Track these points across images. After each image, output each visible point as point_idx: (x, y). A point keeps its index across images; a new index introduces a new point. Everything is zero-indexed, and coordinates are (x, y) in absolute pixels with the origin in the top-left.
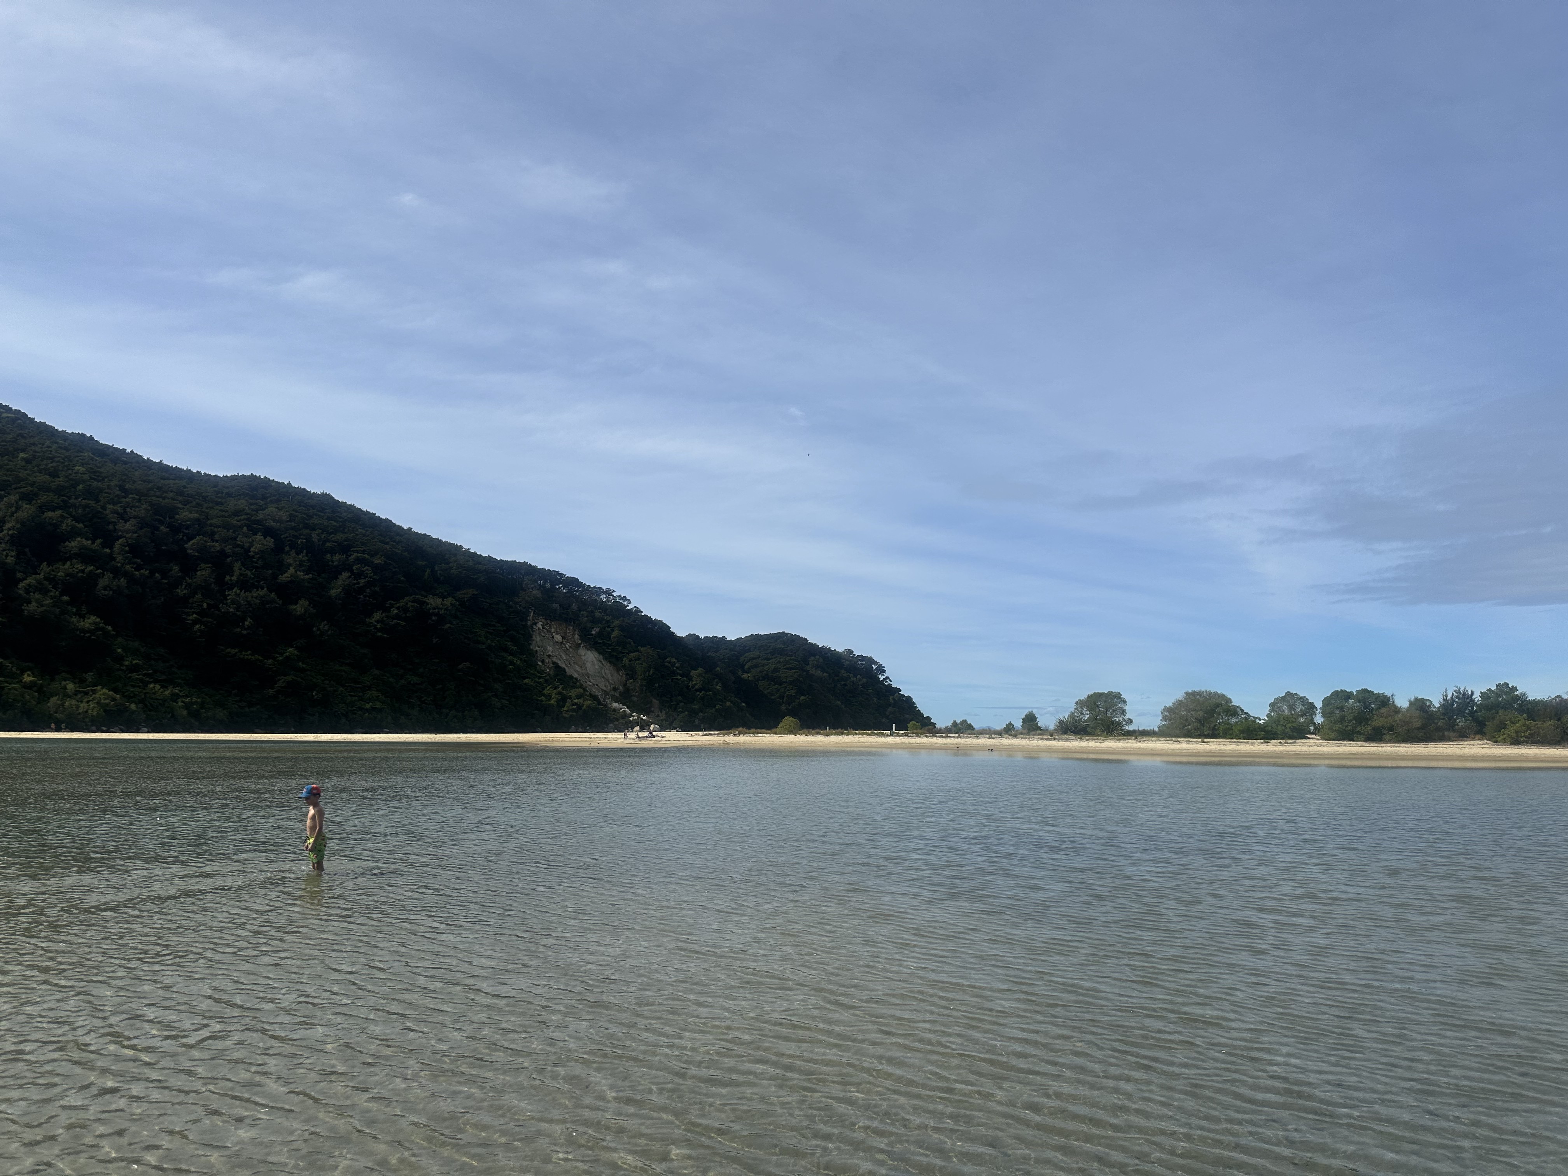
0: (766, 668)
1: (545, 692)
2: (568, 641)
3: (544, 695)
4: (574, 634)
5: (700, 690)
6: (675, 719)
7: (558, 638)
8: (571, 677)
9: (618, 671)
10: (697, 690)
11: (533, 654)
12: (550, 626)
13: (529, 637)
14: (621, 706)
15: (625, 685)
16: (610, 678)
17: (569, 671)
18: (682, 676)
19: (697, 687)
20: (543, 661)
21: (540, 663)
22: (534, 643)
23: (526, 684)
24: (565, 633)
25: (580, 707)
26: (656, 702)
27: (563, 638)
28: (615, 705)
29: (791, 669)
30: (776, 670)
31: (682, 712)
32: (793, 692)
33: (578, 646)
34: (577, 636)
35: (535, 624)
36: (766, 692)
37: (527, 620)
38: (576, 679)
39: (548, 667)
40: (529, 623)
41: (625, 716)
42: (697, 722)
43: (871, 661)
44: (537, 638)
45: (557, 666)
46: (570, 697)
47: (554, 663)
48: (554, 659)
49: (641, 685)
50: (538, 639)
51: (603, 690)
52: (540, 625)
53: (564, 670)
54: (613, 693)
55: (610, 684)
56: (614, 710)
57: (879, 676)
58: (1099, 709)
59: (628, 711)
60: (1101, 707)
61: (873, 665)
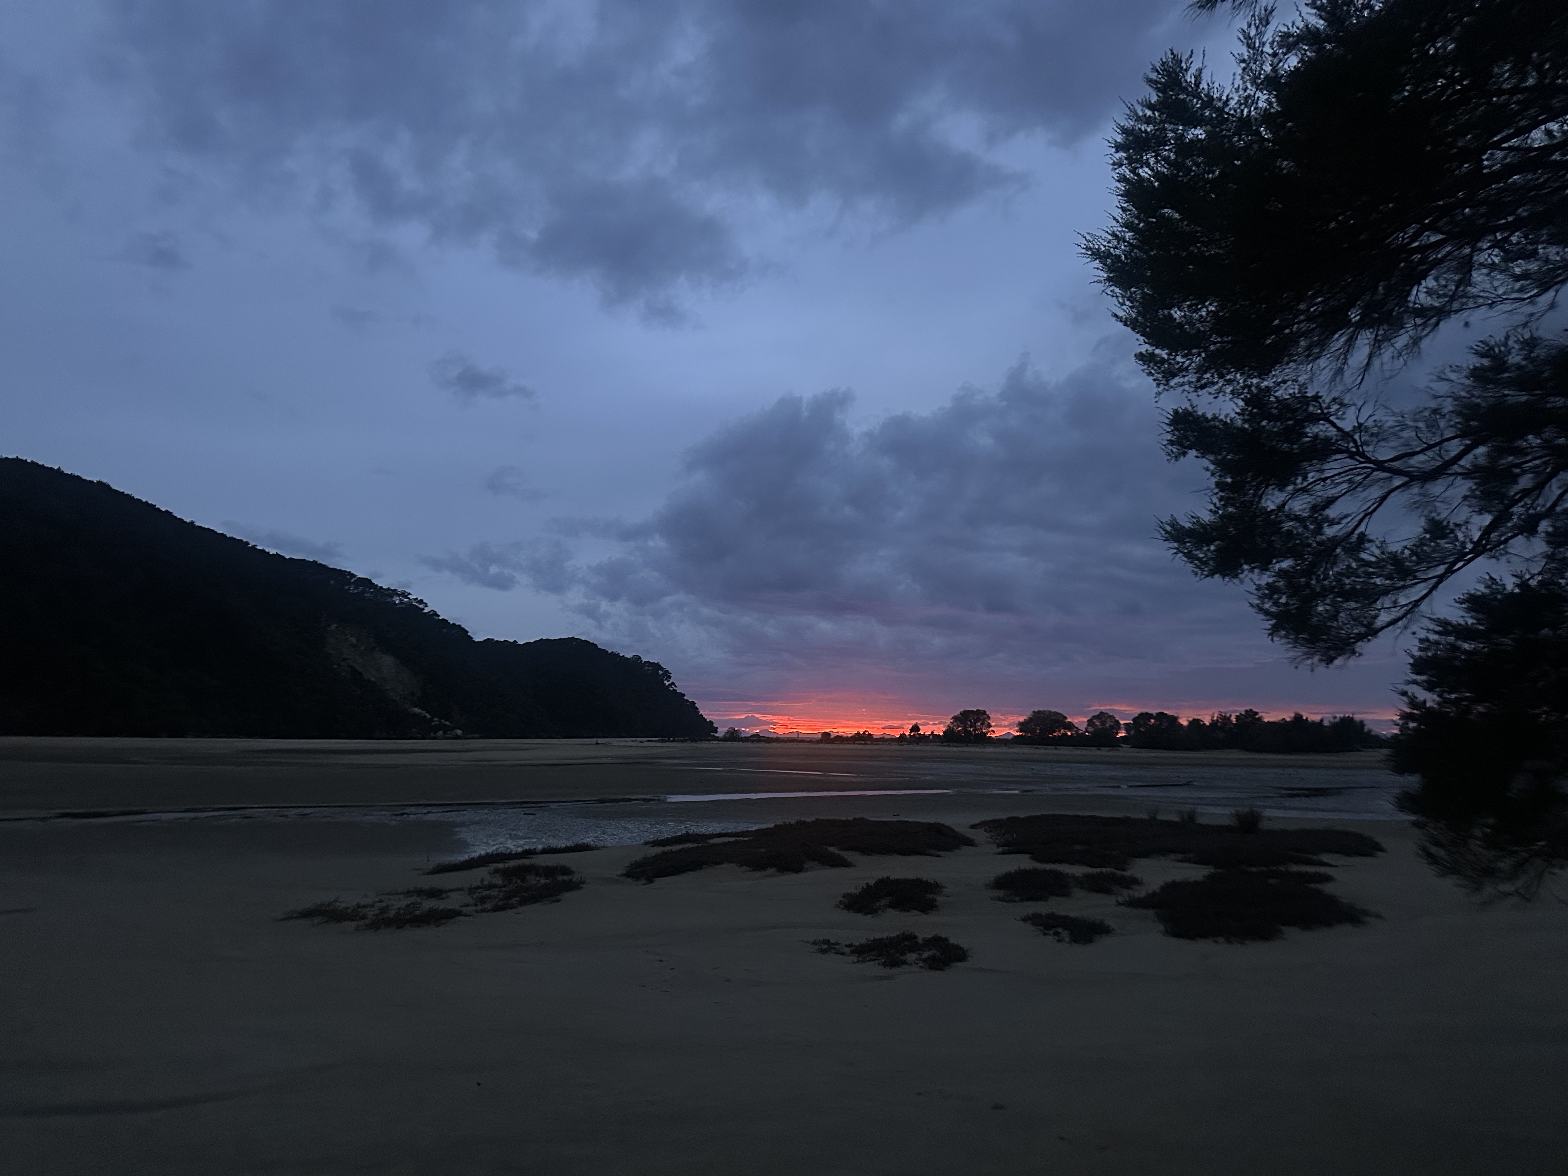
0: (560, 673)
2: (363, 644)
4: (368, 637)
6: (477, 724)
7: (353, 640)
8: (369, 681)
9: (415, 675)
10: (497, 695)
11: (328, 656)
12: (344, 628)
13: (323, 639)
14: (421, 711)
15: (423, 689)
16: (408, 682)
17: (366, 675)
18: (482, 681)
19: (497, 692)
20: (338, 665)
21: (335, 666)
22: (328, 645)
23: (326, 688)
24: (360, 635)
25: (382, 711)
26: (453, 706)
28: (415, 710)
30: (570, 676)
31: (484, 717)
32: (587, 698)
33: (374, 649)
34: (372, 639)
35: (329, 626)
36: (562, 697)
37: (320, 622)
38: (374, 683)
39: (344, 671)
40: (322, 625)
41: (426, 721)
42: (499, 727)
43: (658, 666)
44: (331, 641)
45: (353, 670)
46: (372, 702)
47: (350, 666)
48: (350, 663)
51: (401, 695)
52: (334, 626)
53: (361, 674)
54: (411, 697)
55: (408, 688)
56: (414, 715)
57: (665, 682)
58: (969, 723)
59: (428, 716)
60: (970, 721)
61: (660, 671)
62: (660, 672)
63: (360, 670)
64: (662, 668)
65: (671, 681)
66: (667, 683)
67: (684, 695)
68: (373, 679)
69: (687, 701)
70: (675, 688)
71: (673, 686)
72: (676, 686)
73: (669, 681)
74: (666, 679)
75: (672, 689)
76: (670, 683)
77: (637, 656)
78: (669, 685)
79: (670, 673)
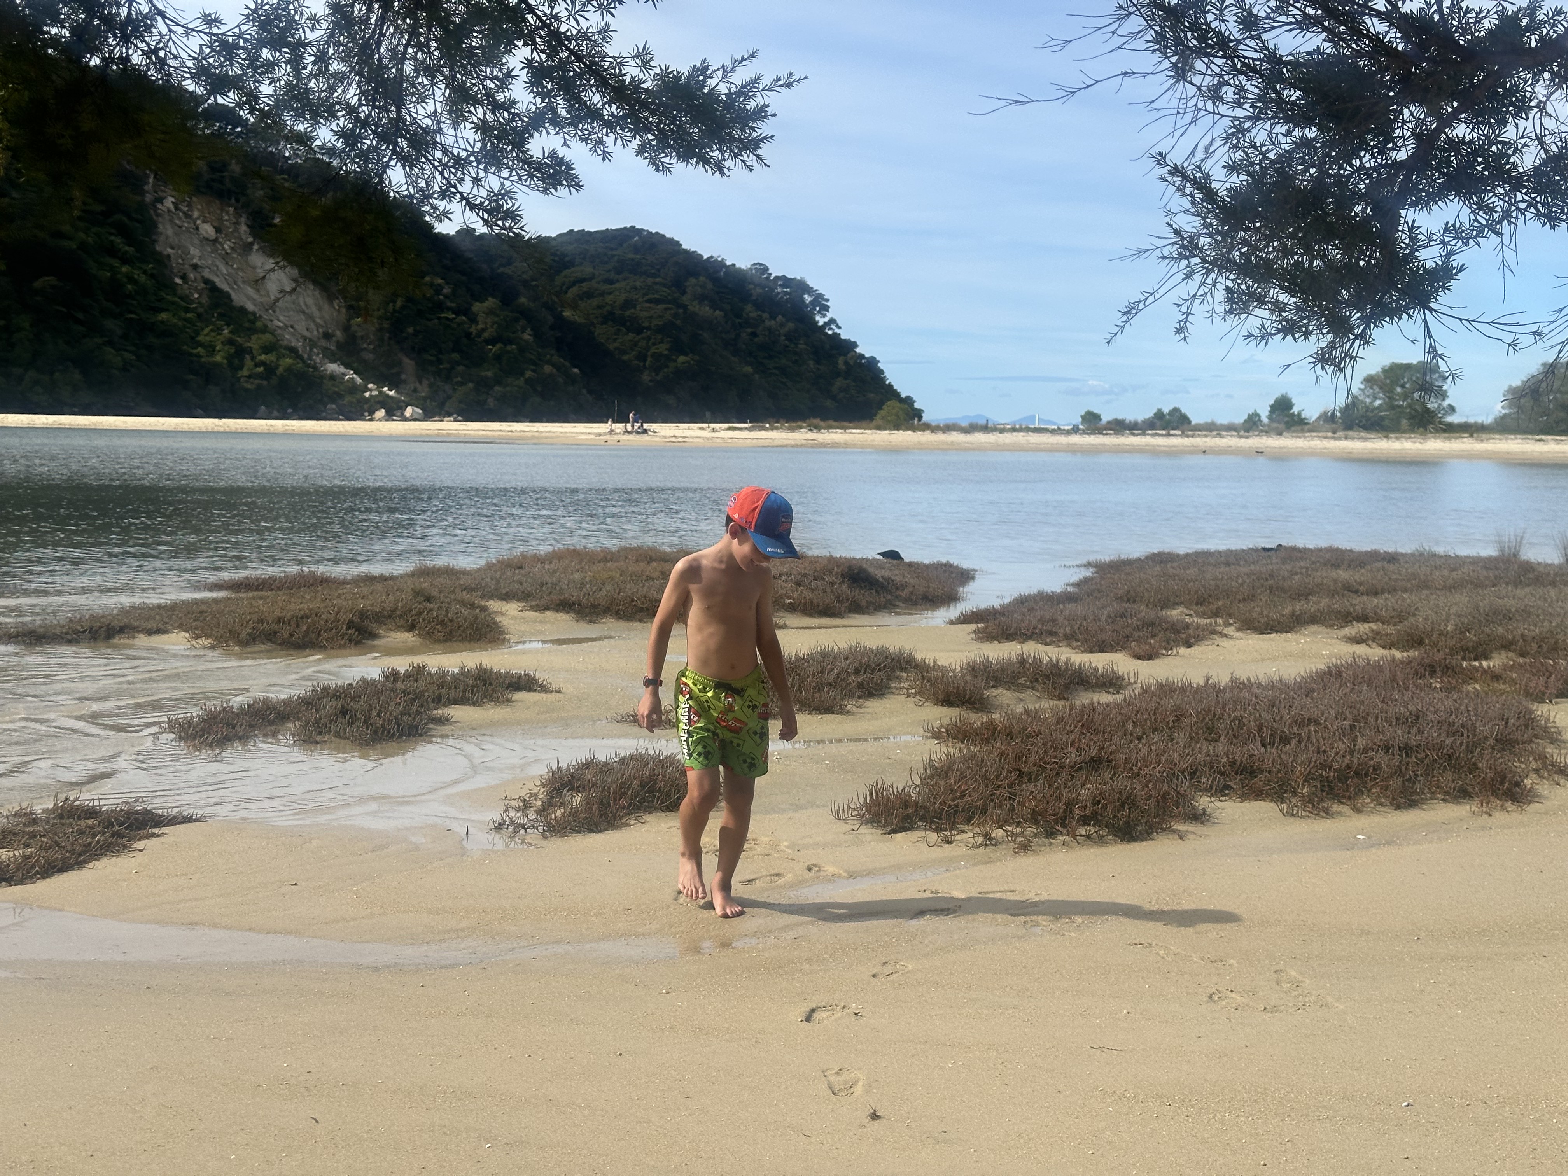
0: (609, 299)
1: (201, 338)
2: (228, 237)
3: (201, 344)
4: (237, 223)
5: (493, 341)
6: (449, 397)
7: (207, 230)
8: (243, 310)
9: (331, 298)
10: (488, 342)
11: (162, 261)
12: (189, 205)
13: (150, 228)
14: (342, 369)
15: (346, 328)
16: (317, 314)
17: (238, 299)
18: (457, 312)
19: (486, 335)
20: (184, 277)
21: (178, 281)
22: (162, 239)
23: (162, 322)
24: (221, 219)
25: (270, 370)
26: (408, 363)
27: (218, 230)
28: (333, 367)
29: (657, 301)
30: (628, 304)
31: (462, 384)
32: (663, 348)
33: (248, 247)
34: (243, 228)
35: (160, 200)
36: (611, 347)
37: (142, 193)
38: (254, 314)
39: (196, 289)
40: (148, 198)
41: (353, 389)
42: (491, 403)
43: (802, 287)
44: (166, 229)
45: (212, 288)
46: (250, 351)
47: (207, 281)
48: (207, 274)
49: (380, 330)
50: (170, 232)
51: (305, 338)
52: (169, 202)
53: (228, 296)
54: (323, 343)
55: (318, 326)
56: (333, 377)
57: (818, 318)
58: (1399, 390)
59: (359, 380)
60: (1403, 386)
61: (806, 296)
62: (808, 298)
63: (225, 287)
64: (809, 290)
65: (829, 315)
66: (821, 321)
67: (855, 345)
68: (250, 307)
69: (862, 356)
70: (837, 330)
71: (833, 326)
72: (839, 328)
73: (824, 316)
74: (819, 312)
75: (830, 332)
76: (826, 319)
77: (761, 265)
78: (825, 323)
79: (828, 300)
